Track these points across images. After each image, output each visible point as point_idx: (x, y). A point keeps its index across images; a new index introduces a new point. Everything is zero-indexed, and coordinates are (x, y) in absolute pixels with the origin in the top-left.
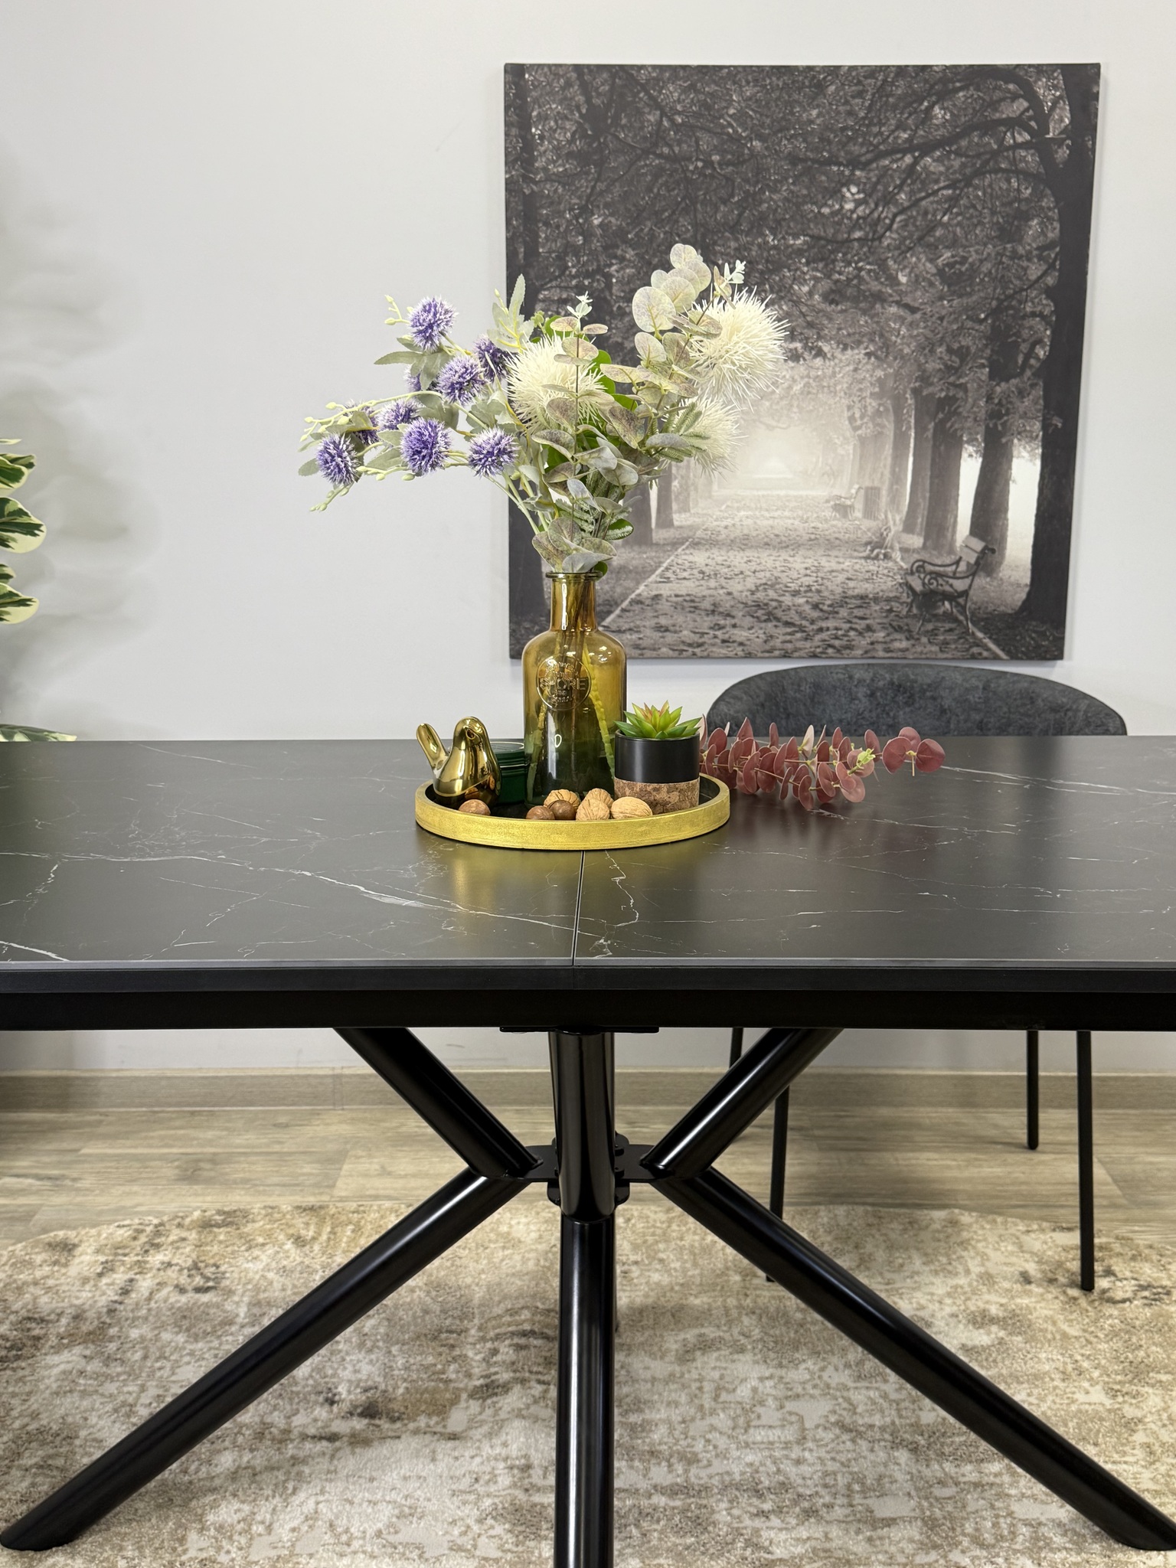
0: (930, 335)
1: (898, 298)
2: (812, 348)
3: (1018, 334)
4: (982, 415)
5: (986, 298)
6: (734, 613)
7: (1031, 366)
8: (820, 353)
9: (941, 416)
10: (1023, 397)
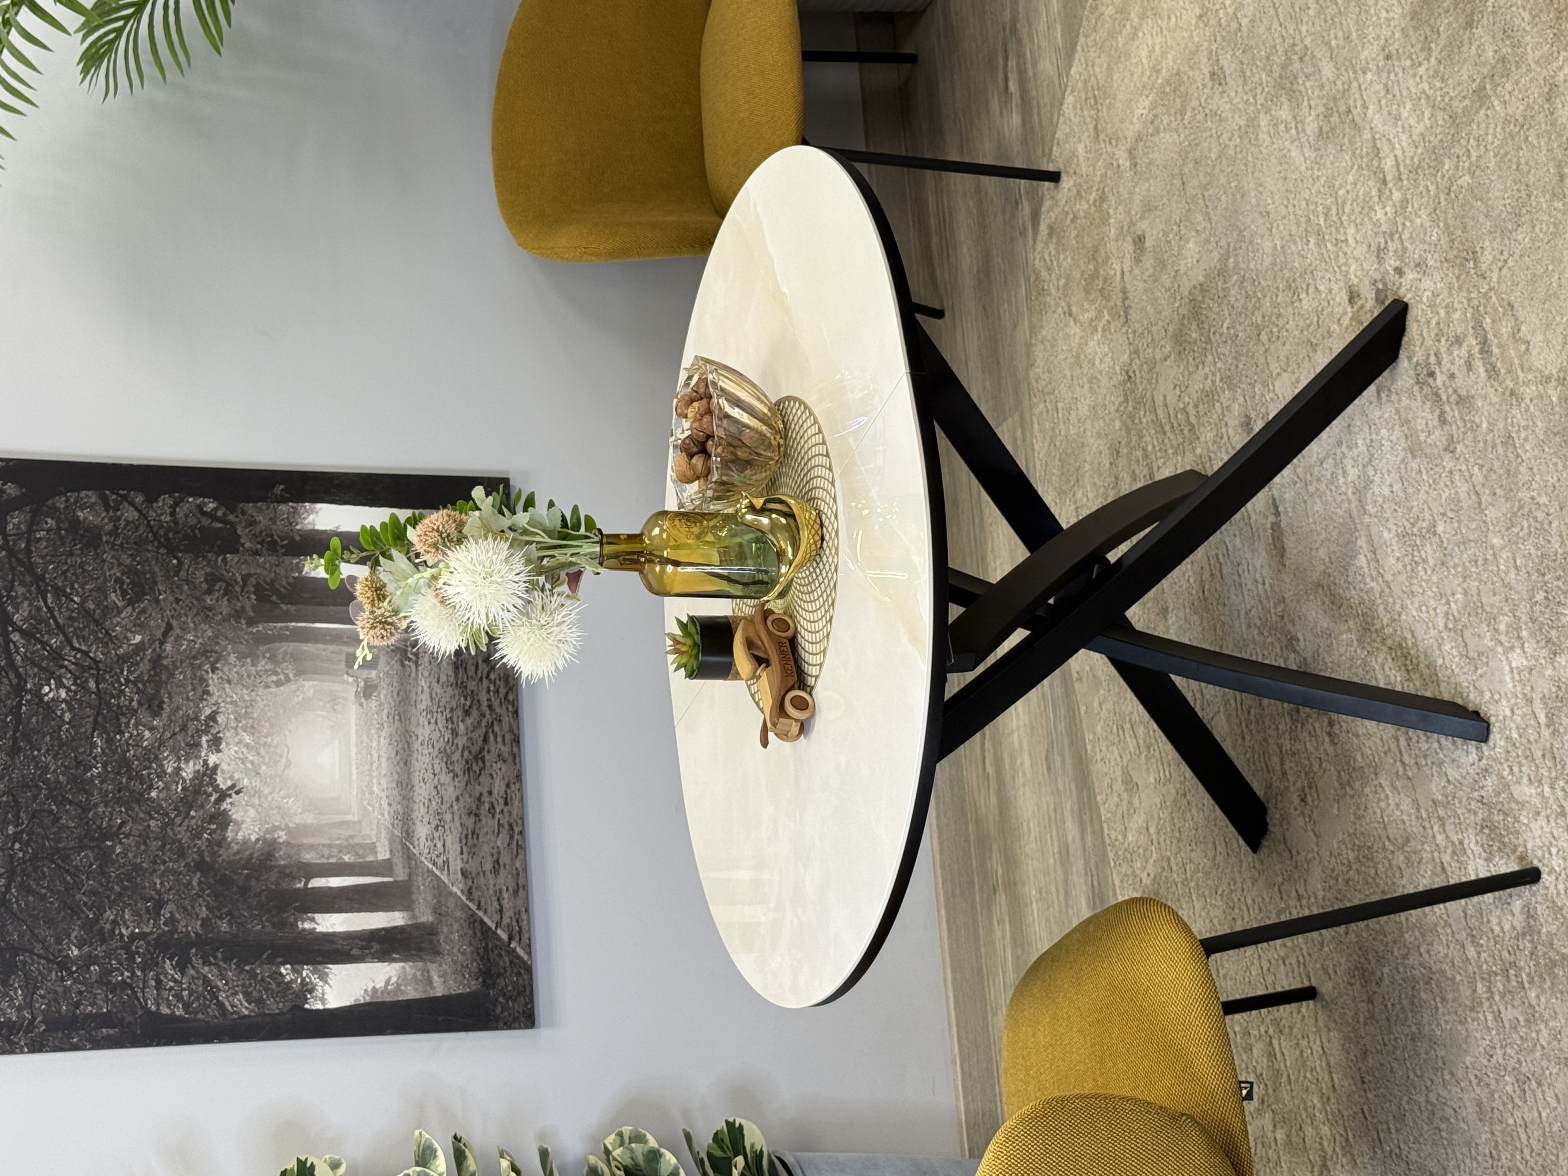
0: (194, 611)
1: (157, 643)
2: (207, 725)
3: (193, 528)
4: (273, 559)
5: (157, 558)
6: (477, 794)
7: (224, 515)
8: (212, 717)
9: (274, 598)
10: (255, 521)
